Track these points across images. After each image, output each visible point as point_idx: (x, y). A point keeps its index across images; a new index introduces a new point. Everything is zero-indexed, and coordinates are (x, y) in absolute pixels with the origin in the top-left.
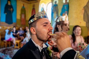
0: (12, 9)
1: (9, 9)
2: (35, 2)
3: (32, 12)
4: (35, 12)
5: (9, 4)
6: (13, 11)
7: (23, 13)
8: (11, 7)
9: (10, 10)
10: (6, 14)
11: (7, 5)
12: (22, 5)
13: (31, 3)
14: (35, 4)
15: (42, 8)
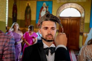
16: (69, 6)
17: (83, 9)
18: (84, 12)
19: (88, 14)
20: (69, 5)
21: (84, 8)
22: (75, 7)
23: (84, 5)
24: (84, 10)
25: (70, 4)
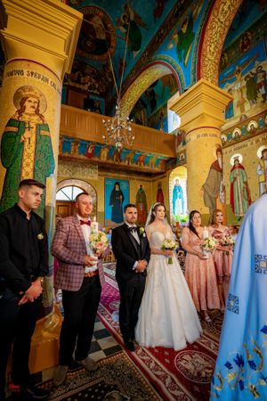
1: (117, 198)
2: (161, 178)
3: (158, 196)
4: (162, 196)
5: (117, 189)
6: (123, 199)
7: (141, 200)
8: (120, 193)
9: (119, 198)
10: (112, 206)
11: (114, 191)
13: (154, 181)
14: (162, 180)
15: (175, 187)
17: (94, 191)
19: (101, 199)
24: (96, 193)
25: (73, 181)
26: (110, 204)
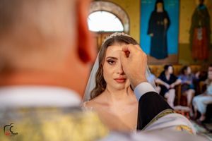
0: (166, 21)
1: (158, 23)
5: (160, 9)
7: (200, 24)
9: (162, 23)
10: (151, 35)
11: (154, 13)
12: (198, 3)
16: (98, 8)
17: (126, 16)
18: (127, 21)
19: (135, 26)
20: (97, 6)
21: (127, 14)
22: (110, 10)
23: (127, 7)
24: (128, 18)
25: (98, 3)
26: (149, 33)
